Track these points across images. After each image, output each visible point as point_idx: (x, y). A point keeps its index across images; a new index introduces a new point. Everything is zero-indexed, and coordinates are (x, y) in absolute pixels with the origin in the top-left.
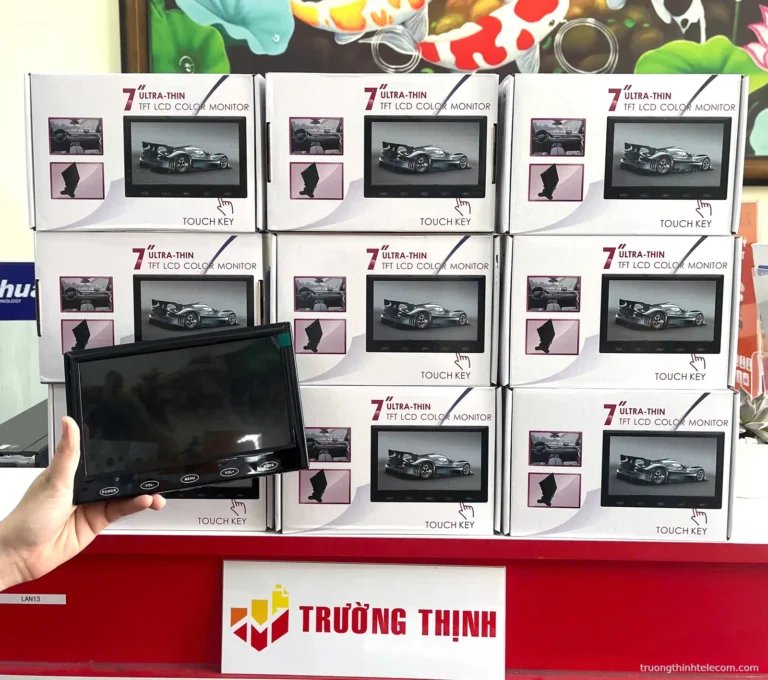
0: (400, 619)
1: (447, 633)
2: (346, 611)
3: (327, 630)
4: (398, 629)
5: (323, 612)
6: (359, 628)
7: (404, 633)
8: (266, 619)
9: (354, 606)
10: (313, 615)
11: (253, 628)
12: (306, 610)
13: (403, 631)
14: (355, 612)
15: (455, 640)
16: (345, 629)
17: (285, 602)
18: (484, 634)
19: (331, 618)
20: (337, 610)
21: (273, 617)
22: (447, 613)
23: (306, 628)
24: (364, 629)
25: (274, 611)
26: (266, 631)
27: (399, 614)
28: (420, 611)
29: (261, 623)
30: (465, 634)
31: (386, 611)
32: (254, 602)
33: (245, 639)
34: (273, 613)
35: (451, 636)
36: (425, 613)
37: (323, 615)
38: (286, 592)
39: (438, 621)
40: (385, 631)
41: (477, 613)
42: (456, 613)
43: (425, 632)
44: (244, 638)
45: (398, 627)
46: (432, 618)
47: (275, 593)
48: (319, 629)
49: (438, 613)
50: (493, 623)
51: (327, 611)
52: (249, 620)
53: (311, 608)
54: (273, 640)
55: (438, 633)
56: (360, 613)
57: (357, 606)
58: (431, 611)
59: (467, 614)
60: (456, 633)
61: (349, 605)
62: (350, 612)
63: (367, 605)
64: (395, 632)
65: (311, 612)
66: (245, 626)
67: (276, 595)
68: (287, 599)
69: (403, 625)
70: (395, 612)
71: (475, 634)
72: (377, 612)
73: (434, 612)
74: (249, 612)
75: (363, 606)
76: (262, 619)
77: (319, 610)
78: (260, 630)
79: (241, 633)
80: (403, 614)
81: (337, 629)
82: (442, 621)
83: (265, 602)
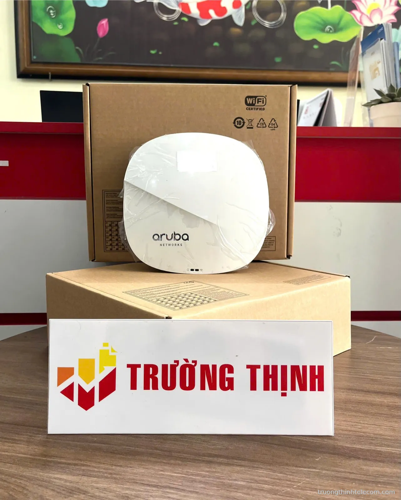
0: (228, 375)
1: (275, 388)
2: (173, 367)
3: (155, 387)
4: (226, 385)
5: (151, 369)
6: (187, 385)
7: (232, 389)
8: (94, 378)
9: (182, 362)
10: (140, 373)
11: (80, 388)
12: (133, 368)
13: (231, 387)
14: (183, 368)
15: (284, 395)
16: (173, 387)
17: (113, 359)
18: (313, 389)
19: (159, 376)
20: (165, 367)
21: (100, 376)
22: (275, 368)
23: (134, 386)
24: (192, 387)
25: (101, 370)
26: (93, 390)
27: (227, 369)
28: (248, 367)
29: (88, 383)
30: (293, 388)
31: (214, 367)
32: (82, 362)
33: (72, 400)
34: (100, 371)
35: (279, 391)
36: (253, 369)
37: (151, 373)
38: (113, 351)
39: (266, 376)
40: (213, 387)
41: (304, 368)
42: (284, 368)
43: (253, 387)
44: (71, 398)
45: (226, 383)
46: (260, 373)
47: (102, 352)
48: (146, 387)
49: (266, 368)
50: (321, 376)
51: (155, 368)
52: (76, 380)
53: (139, 366)
54: (101, 398)
55: (266, 388)
56: (187, 369)
57: (185, 363)
58: (259, 367)
59: (295, 369)
60: (284, 387)
61: (177, 362)
62: (178, 369)
63: (195, 362)
64: (223, 388)
65: (138, 369)
66: (72, 386)
67: (103, 353)
68: (115, 357)
69: (231, 380)
70: (223, 368)
71: (303, 388)
72: (204, 368)
73: (262, 367)
74: (76, 371)
75: (190, 363)
76: (89, 378)
77: (147, 367)
78: (87, 389)
79: (68, 392)
80: (231, 370)
81: (165, 387)
82: (271, 376)
83: (93, 360)
